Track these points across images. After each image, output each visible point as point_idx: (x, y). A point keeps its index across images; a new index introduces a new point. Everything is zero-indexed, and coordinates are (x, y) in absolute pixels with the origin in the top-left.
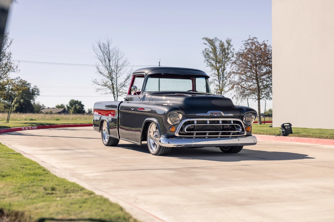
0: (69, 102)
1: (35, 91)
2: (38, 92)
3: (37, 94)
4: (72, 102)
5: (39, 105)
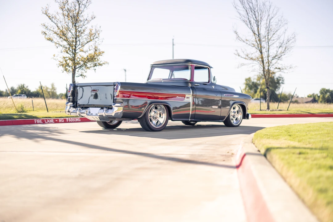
0: (320, 90)
1: (280, 80)
2: (283, 81)
3: (282, 83)
4: (323, 91)
5: (291, 94)
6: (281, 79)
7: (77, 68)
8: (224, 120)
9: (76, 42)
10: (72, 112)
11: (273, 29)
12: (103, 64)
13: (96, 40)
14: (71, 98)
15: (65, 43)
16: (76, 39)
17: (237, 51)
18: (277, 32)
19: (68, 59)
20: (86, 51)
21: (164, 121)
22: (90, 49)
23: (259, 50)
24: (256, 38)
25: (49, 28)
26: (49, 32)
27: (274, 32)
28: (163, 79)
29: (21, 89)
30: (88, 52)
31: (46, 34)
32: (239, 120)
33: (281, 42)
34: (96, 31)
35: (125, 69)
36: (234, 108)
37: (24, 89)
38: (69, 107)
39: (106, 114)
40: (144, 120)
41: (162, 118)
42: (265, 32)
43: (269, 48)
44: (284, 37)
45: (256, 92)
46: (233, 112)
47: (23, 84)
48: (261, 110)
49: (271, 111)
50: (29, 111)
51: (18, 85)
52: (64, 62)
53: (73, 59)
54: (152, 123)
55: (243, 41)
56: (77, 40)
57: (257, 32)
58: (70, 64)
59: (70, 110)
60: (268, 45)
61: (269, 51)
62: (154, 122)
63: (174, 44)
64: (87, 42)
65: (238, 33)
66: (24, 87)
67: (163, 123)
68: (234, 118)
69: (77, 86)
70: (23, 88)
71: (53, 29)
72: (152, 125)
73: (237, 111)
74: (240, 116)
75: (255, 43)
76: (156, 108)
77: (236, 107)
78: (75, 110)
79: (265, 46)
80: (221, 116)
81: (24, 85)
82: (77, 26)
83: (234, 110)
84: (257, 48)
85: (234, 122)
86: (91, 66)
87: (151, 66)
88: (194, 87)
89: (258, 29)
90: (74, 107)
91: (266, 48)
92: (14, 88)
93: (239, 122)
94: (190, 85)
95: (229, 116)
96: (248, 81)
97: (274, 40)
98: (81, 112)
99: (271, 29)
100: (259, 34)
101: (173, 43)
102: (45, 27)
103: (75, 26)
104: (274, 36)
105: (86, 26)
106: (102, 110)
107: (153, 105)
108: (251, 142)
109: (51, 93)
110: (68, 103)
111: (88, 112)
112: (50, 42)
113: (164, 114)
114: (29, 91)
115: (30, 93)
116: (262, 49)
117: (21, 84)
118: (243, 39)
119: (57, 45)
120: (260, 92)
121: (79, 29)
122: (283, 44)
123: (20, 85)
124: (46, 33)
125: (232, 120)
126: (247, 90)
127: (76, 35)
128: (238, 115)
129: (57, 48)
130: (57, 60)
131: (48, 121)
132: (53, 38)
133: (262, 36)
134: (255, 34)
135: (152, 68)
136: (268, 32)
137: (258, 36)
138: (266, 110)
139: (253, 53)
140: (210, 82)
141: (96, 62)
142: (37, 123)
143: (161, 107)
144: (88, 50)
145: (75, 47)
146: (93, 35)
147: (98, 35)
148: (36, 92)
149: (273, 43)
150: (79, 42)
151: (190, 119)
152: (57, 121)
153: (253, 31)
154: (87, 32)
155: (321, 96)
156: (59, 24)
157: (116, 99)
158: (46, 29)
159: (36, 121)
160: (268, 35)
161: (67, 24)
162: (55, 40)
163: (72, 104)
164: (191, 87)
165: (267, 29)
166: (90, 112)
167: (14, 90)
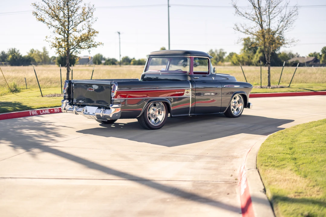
4: (325, 50)
5: (291, 53)
6: (281, 38)
7: (71, 49)
8: (225, 111)
9: (69, 22)
10: (68, 110)
11: (274, 2)
12: (98, 44)
13: (90, 19)
14: (66, 95)
15: (57, 23)
16: (69, 18)
17: (236, 26)
18: (278, 5)
19: (61, 40)
20: (79, 30)
21: (163, 119)
22: (84, 28)
23: (260, 25)
24: (256, 12)
25: (40, 7)
26: (41, 13)
27: (276, 5)
28: (161, 71)
29: (12, 54)
30: (82, 31)
31: (37, 15)
32: (240, 110)
33: (282, 16)
34: (90, 9)
35: (118, 32)
36: (235, 98)
37: (15, 54)
38: (64, 105)
39: (104, 114)
40: (143, 118)
41: (161, 115)
42: (266, 5)
43: (270, 22)
44: (286, 11)
45: (255, 52)
46: (234, 102)
47: (13, 48)
48: (261, 87)
49: (272, 88)
50: (23, 89)
51: (9, 49)
52: (57, 44)
53: (67, 40)
54: (151, 121)
55: (243, 15)
56: (70, 20)
57: (257, 4)
58: (63, 45)
59: (66, 108)
60: (269, 19)
61: (270, 25)
62: (153, 120)
63: (170, 5)
64: (80, 22)
65: (237, 7)
66: (15, 52)
67: (162, 121)
68: (235, 108)
69: (73, 83)
70: (13, 53)
71: (44, 9)
72: (151, 123)
73: (238, 101)
74: (241, 106)
75: (255, 17)
76: (155, 105)
77: (236, 97)
78: (71, 108)
79: (266, 19)
80: (221, 107)
81: (15, 49)
82: (69, 5)
83: (235, 101)
84: (257, 22)
85: (235, 112)
86: (85, 47)
87: (148, 56)
88: (194, 80)
89: (258, 2)
90: (70, 104)
91: (267, 22)
92: (5, 52)
93: (240, 112)
94: (189, 79)
95: (229, 107)
96: (247, 41)
97: (275, 13)
98: (78, 110)
99: (272, 2)
100: (259, 7)
101: (168, 4)
102: (35, 7)
103: (67, 5)
104: (275, 9)
105: (78, 5)
106: (99, 110)
107: (151, 103)
108: (256, 168)
109: (43, 57)
110: (63, 101)
111: (85, 111)
112: (41, 22)
113: (163, 112)
114: (21, 56)
115: (22, 58)
116: (263, 24)
117: (12, 48)
118: (243, 13)
119: (49, 26)
120: (260, 53)
121: (72, 9)
122: (285, 18)
123: (10, 49)
124: (37, 13)
125: (233, 110)
126: (245, 50)
127: (68, 15)
128: (239, 105)
129: (50, 28)
130: (50, 42)
131: (43, 112)
132: (44, 19)
133: (262, 10)
134: (255, 7)
135: (149, 59)
136: (269, 5)
137: (259, 9)
138: (267, 88)
139: (253, 27)
140: (210, 74)
141: (90, 43)
142: (32, 115)
143: (160, 104)
144: (82, 30)
145: (68, 27)
146: (86, 14)
147: (91, 14)
148: (28, 57)
149: (274, 17)
150: (72, 22)
151: (190, 113)
152: (52, 111)
153: (253, 4)
154: (80, 11)
155: (323, 55)
156: (50, 3)
157: (113, 100)
158: (37, 9)
159: (31, 112)
160: (269, 8)
161: (59, 3)
162: (46, 21)
163: (68, 101)
164: (190, 81)
165: (267, 2)
166: (86, 111)
167: (5, 54)
